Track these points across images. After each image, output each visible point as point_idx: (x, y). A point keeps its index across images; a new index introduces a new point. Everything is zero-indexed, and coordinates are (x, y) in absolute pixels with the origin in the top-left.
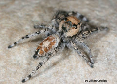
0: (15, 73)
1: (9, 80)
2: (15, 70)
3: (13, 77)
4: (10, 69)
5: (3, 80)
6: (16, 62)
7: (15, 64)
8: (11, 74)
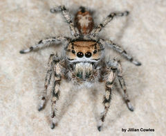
0: (18, 24)
1: (11, 37)
2: (17, 20)
3: (17, 31)
4: (9, 19)
5: (3, 39)
6: (16, 8)
7: (15, 11)
8: (12, 27)
